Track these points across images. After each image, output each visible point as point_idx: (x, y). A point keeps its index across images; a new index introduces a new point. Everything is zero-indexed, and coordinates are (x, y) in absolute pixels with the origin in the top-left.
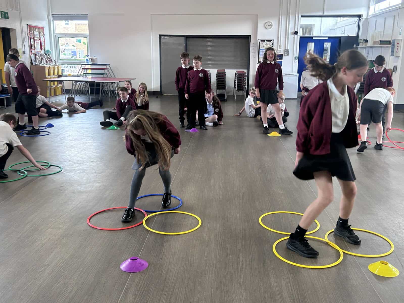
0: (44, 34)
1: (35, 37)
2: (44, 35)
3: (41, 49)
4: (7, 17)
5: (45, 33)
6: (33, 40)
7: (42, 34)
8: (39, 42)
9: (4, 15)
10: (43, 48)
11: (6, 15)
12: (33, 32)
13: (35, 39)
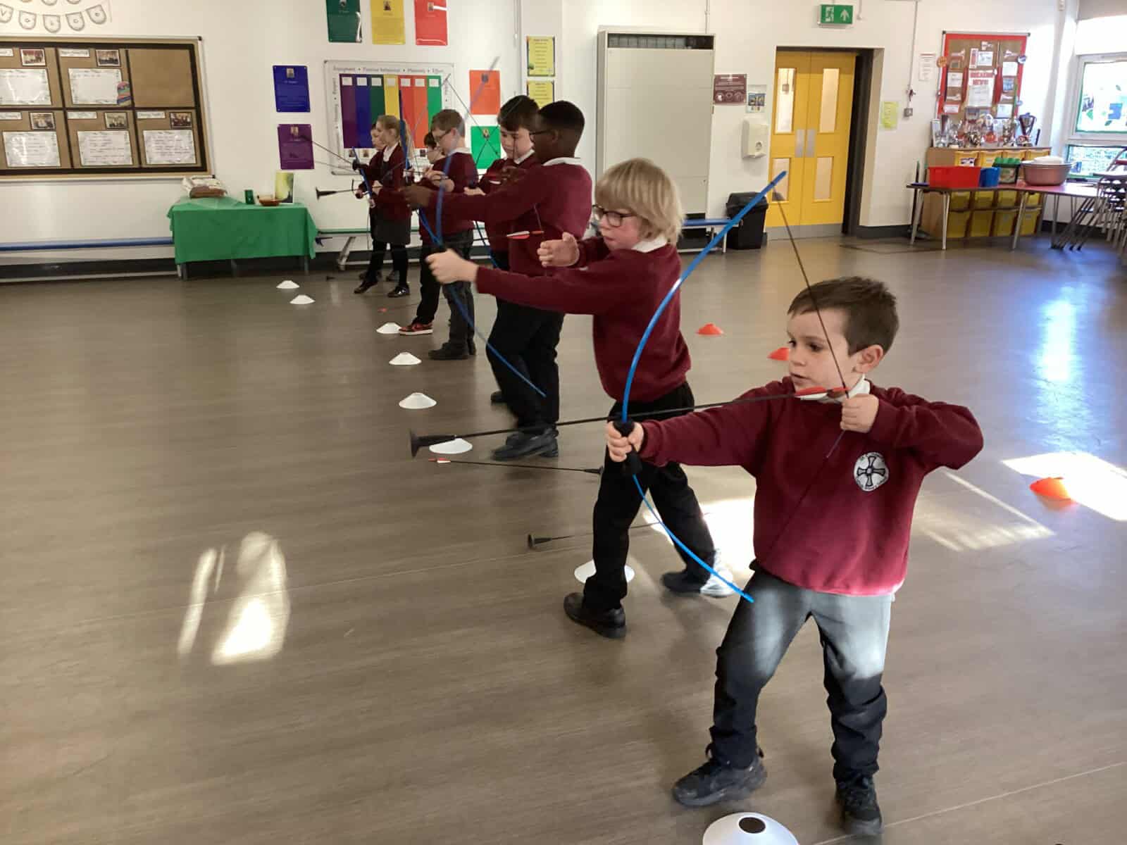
0: (1024, 56)
1: (970, 66)
2: (1020, 60)
3: (996, 99)
4: (844, 19)
5: (1027, 53)
6: (960, 76)
7: (1015, 54)
8: (991, 81)
9: (832, 16)
10: (1003, 96)
11: (845, 14)
12: (963, 52)
13: (970, 72)
